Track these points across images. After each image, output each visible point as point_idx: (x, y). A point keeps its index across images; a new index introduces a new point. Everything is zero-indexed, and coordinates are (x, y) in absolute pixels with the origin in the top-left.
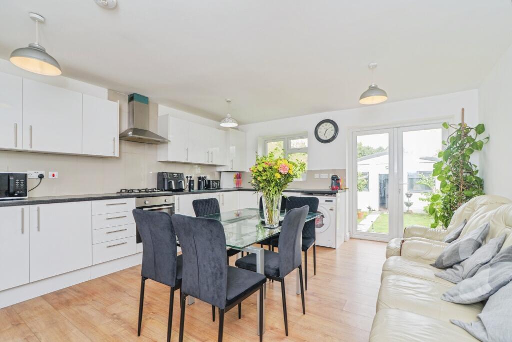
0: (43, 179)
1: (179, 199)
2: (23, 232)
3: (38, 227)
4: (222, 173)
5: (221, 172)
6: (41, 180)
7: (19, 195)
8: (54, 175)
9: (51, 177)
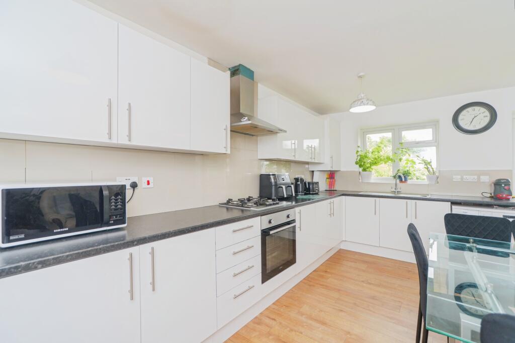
0: (136, 190)
1: (300, 213)
2: (132, 298)
3: (153, 284)
4: (315, 173)
5: (313, 171)
6: (134, 191)
7: (116, 223)
8: (148, 183)
9: (145, 185)
